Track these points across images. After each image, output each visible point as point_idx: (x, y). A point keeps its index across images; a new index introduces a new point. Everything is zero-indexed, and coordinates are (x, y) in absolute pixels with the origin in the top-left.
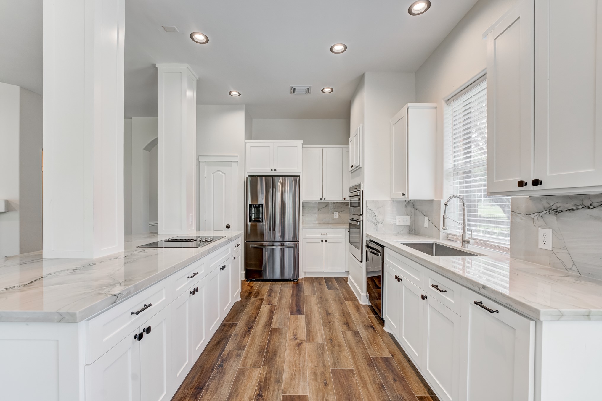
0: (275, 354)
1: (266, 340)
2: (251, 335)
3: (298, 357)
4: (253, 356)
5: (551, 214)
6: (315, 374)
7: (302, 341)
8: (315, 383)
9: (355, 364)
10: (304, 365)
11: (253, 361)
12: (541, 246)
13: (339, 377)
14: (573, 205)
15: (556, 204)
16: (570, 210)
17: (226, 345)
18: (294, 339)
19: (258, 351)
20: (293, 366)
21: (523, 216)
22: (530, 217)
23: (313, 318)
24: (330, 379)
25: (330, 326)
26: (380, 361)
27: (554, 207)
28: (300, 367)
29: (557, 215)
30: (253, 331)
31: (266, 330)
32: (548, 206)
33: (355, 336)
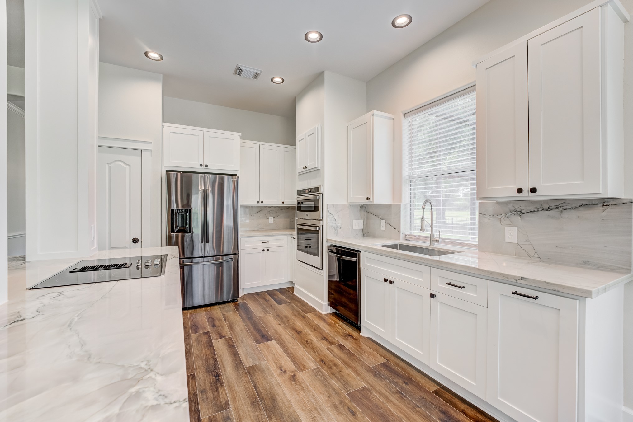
0: (273, 398)
1: (249, 385)
2: (225, 384)
3: (302, 393)
4: (247, 412)
5: (516, 215)
6: (335, 407)
7: (293, 372)
8: (343, 417)
9: (364, 380)
10: (315, 400)
11: (253, 418)
12: (508, 240)
13: (360, 399)
14: (534, 208)
15: (520, 207)
16: (532, 212)
17: (198, 410)
18: (283, 372)
19: (250, 403)
20: (305, 406)
21: (491, 217)
22: (497, 218)
23: (286, 341)
24: (354, 406)
25: (310, 345)
26: (382, 369)
27: (518, 210)
28: (313, 404)
29: (521, 216)
30: (223, 378)
31: (241, 372)
32: (514, 208)
33: (342, 350)
